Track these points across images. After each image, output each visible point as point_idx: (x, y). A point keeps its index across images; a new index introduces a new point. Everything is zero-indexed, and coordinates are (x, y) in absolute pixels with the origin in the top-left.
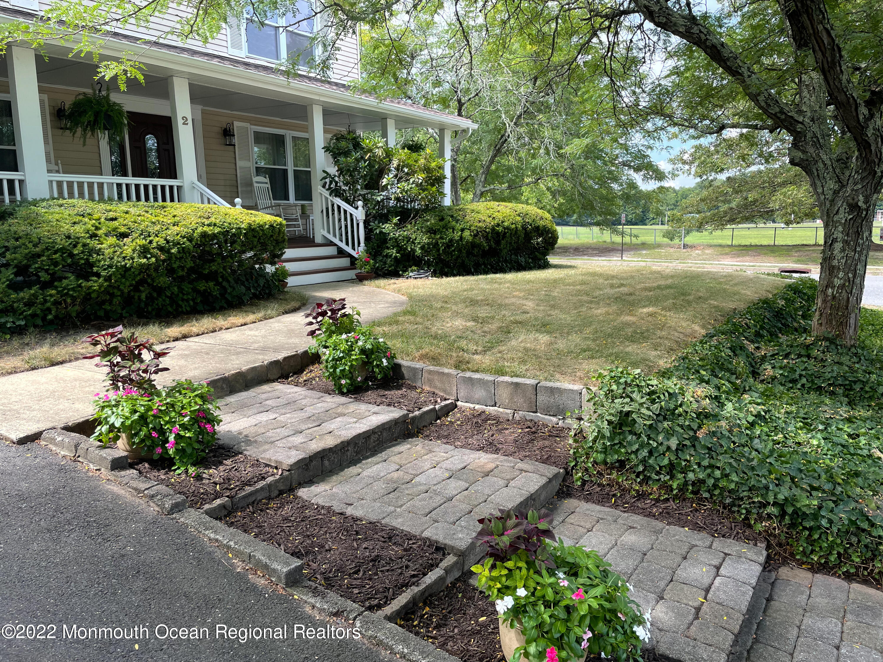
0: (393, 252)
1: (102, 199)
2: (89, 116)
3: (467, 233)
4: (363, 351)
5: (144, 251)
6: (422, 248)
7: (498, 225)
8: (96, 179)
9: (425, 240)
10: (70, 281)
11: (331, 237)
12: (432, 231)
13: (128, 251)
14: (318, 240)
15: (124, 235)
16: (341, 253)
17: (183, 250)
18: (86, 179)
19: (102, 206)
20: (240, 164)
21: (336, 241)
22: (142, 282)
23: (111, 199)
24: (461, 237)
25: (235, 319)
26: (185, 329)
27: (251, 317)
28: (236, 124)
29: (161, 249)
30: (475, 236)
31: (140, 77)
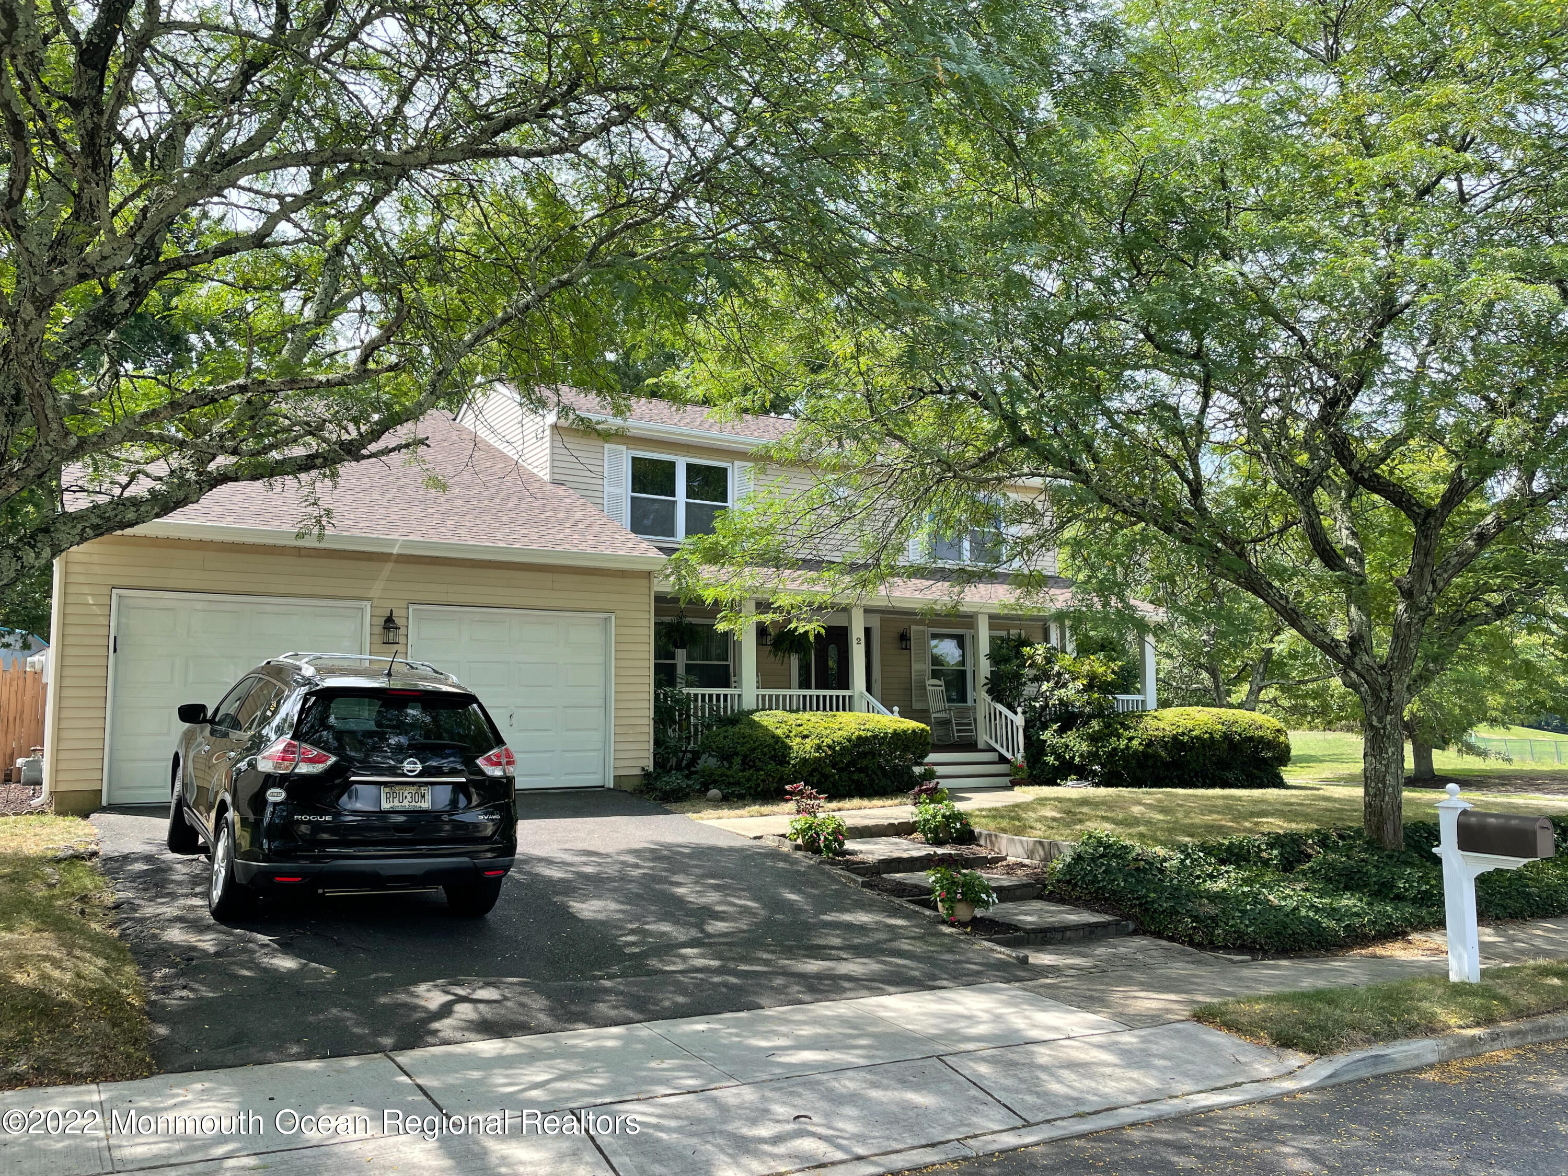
0: (1050, 759)
1: (791, 711)
2: (786, 645)
3: (1135, 743)
4: (944, 816)
5: (819, 748)
6: (1081, 756)
7: (1183, 734)
8: (787, 692)
9: (1085, 747)
10: (772, 766)
11: (993, 743)
12: (1093, 739)
13: (808, 748)
14: (981, 745)
15: (805, 737)
16: (1003, 760)
17: (843, 749)
18: (781, 692)
19: (794, 715)
20: (915, 667)
21: (998, 747)
22: (814, 770)
23: (798, 711)
24: (1127, 747)
25: (877, 802)
26: (841, 804)
27: (889, 802)
28: (913, 628)
29: (829, 747)
30: (1148, 745)
31: (823, 631)
